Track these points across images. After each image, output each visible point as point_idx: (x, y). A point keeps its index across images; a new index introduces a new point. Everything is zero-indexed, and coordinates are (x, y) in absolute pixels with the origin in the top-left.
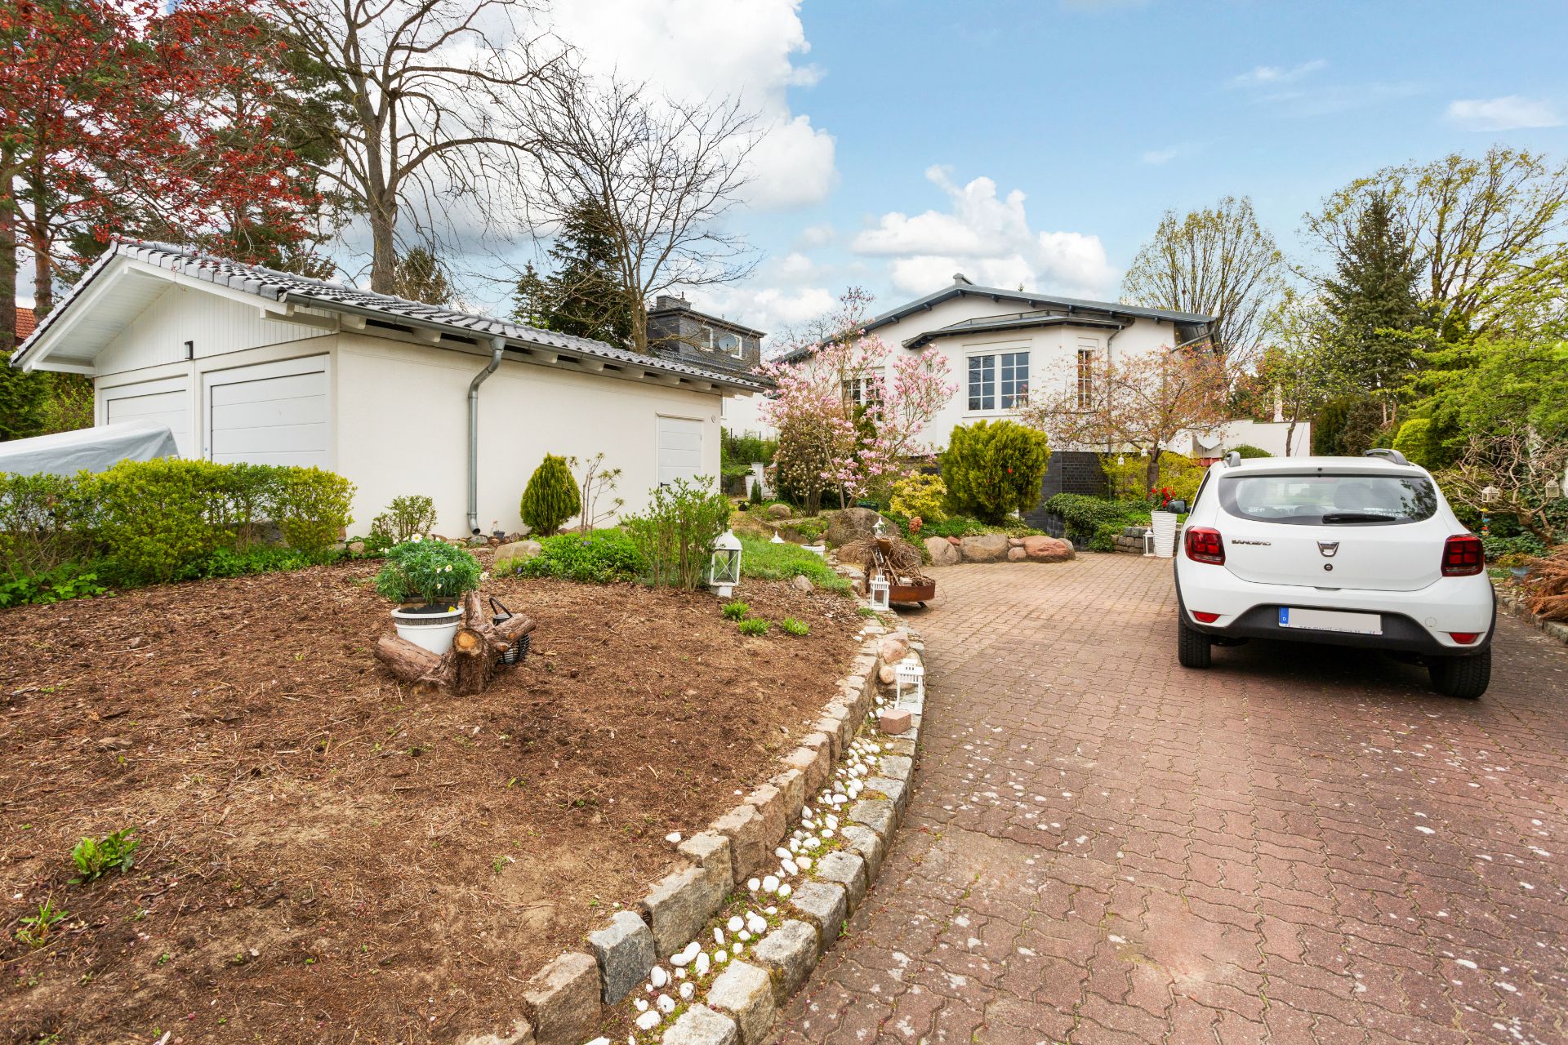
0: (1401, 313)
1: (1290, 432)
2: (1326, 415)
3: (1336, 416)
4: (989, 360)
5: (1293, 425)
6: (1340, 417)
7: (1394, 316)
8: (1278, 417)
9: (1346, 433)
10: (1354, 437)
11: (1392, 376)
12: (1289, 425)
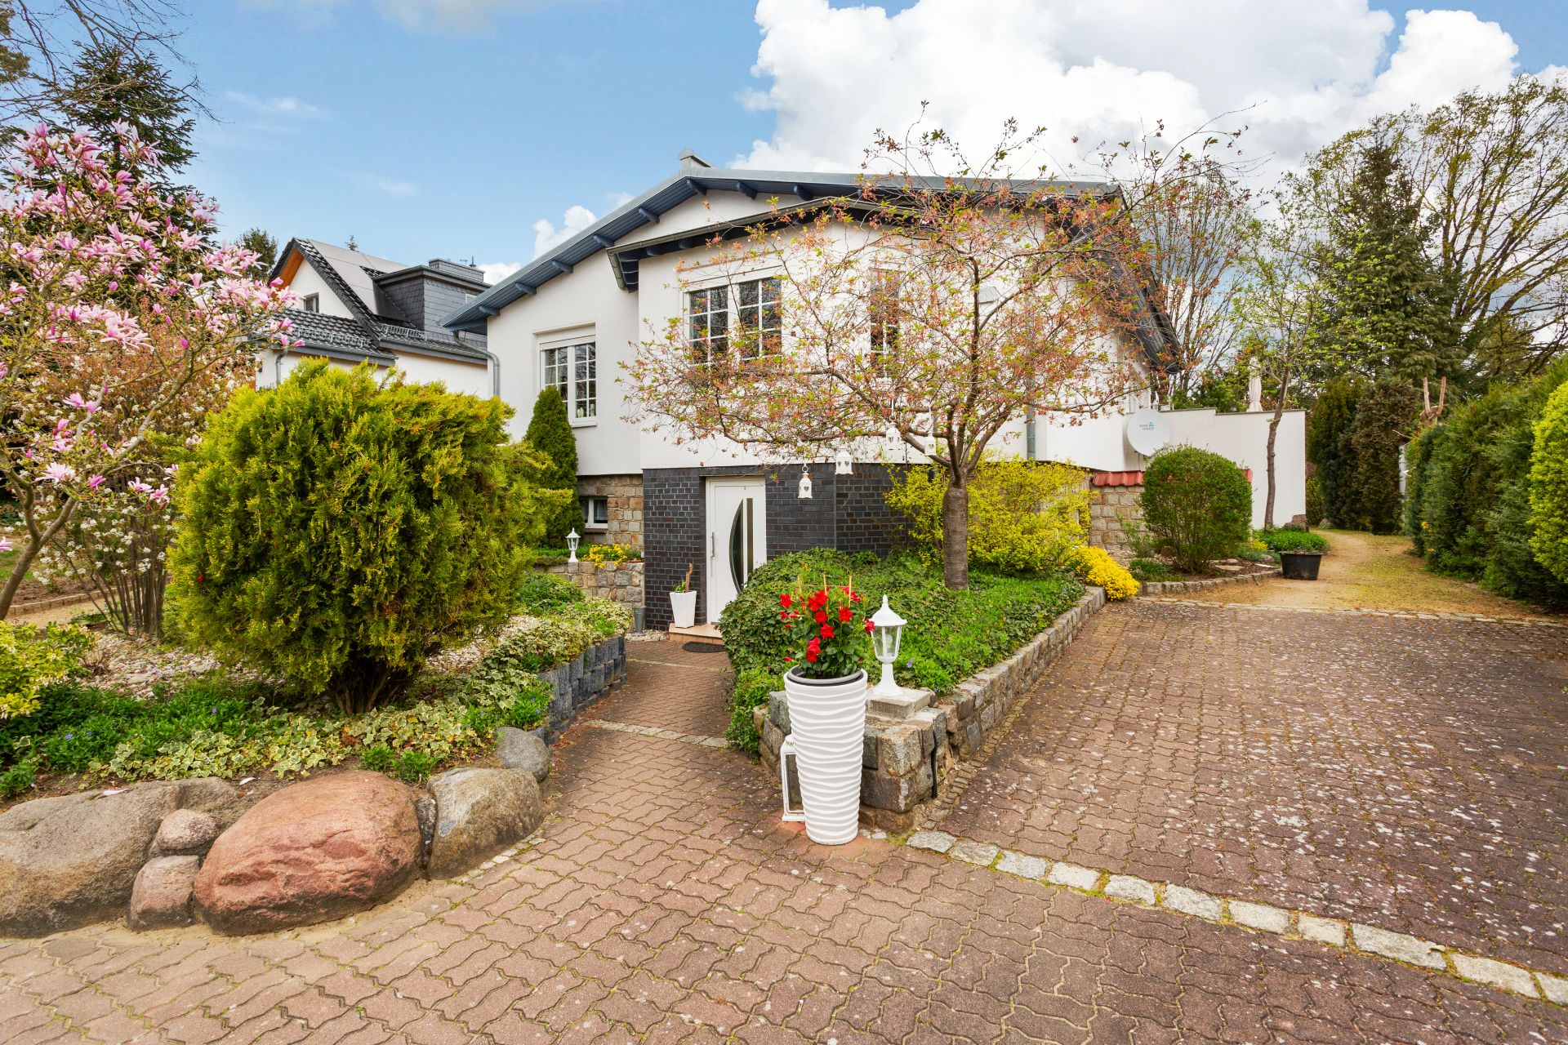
0: (1413, 281)
1: (1273, 427)
2: (1324, 406)
3: (1339, 407)
4: (720, 293)
5: (1278, 416)
6: (1345, 410)
7: (1404, 283)
8: (1256, 405)
9: (1354, 431)
10: (1368, 435)
11: (1405, 361)
12: (1272, 416)
